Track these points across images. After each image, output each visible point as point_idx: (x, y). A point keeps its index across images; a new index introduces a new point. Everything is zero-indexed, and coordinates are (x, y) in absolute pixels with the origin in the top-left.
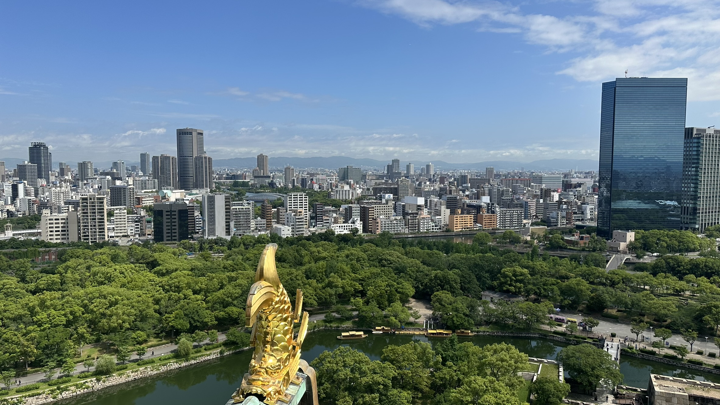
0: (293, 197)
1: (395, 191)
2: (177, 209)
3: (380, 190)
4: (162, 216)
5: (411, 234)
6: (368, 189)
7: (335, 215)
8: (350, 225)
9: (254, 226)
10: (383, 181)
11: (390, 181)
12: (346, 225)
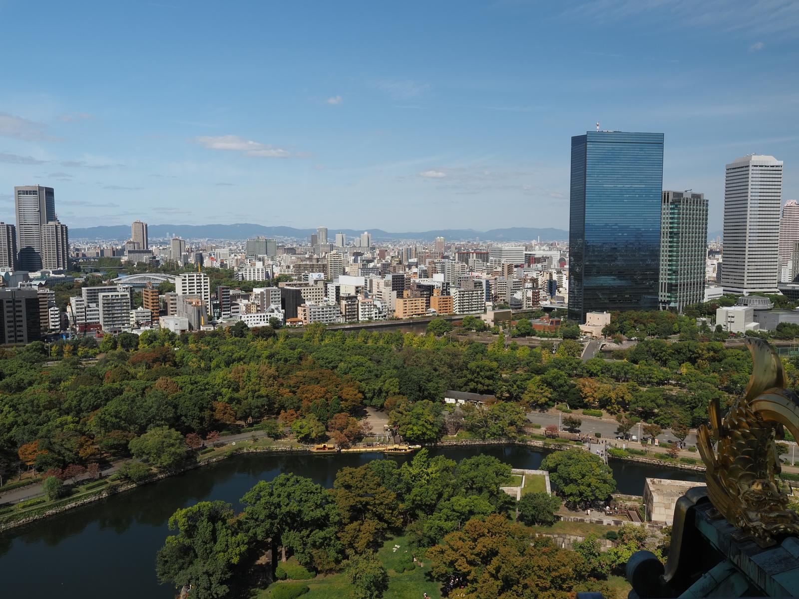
0: (187, 278)
1: (323, 268)
2: (23, 298)
5: (350, 323)
6: (288, 267)
7: (246, 302)
8: (268, 314)
9: (134, 319)
10: (307, 256)
11: (315, 256)
12: (262, 315)
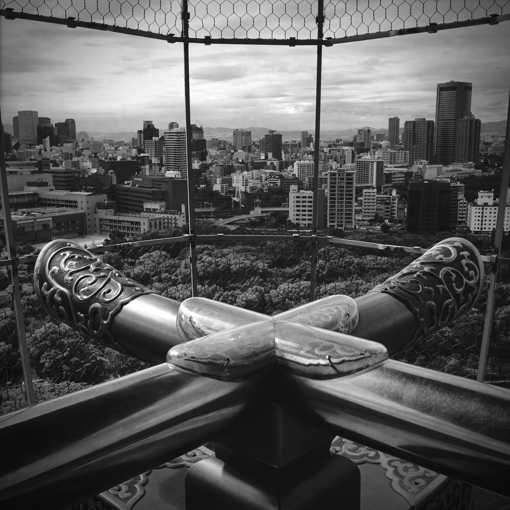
2: (438, 189)
4: (419, 198)
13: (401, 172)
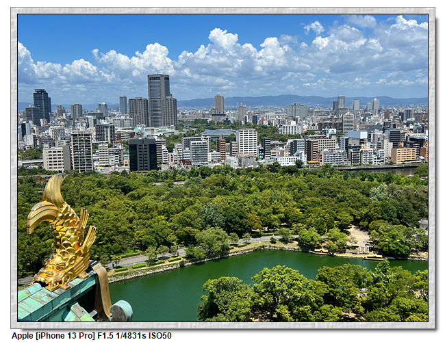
0: (244, 132)
1: (339, 126)
2: (148, 144)
3: (326, 125)
4: (136, 149)
5: (354, 166)
6: (314, 125)
7: (281, 148)
8: (295, 157)
9: (210, 158)
10: (329, 117)
11: (335, 117)
12: (291, 157)
13: (128, 133)
